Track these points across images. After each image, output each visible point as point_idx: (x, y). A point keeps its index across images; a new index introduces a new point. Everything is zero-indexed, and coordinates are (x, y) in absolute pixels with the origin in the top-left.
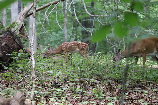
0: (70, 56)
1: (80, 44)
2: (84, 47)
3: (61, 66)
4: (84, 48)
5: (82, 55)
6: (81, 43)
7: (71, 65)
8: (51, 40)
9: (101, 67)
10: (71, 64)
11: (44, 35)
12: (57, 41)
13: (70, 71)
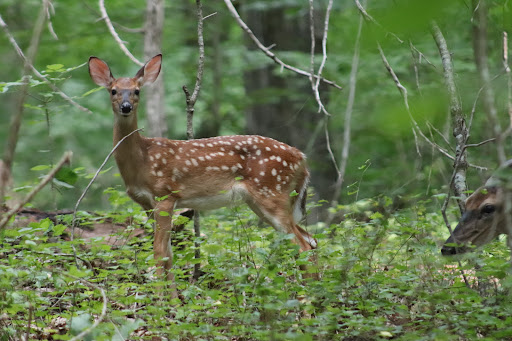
0: (190, 226)
1: (253, 152)
2: (278, 166)
3: (133, 286)
4: (274, 172)
5: (267, 214)
6: (261, 147)
7: (196, 277)
8: (55, 132)
9: (383, 292)
10: (198, 273)
11: (24, 93)
12: (91, 133)
13: (191, 317)
